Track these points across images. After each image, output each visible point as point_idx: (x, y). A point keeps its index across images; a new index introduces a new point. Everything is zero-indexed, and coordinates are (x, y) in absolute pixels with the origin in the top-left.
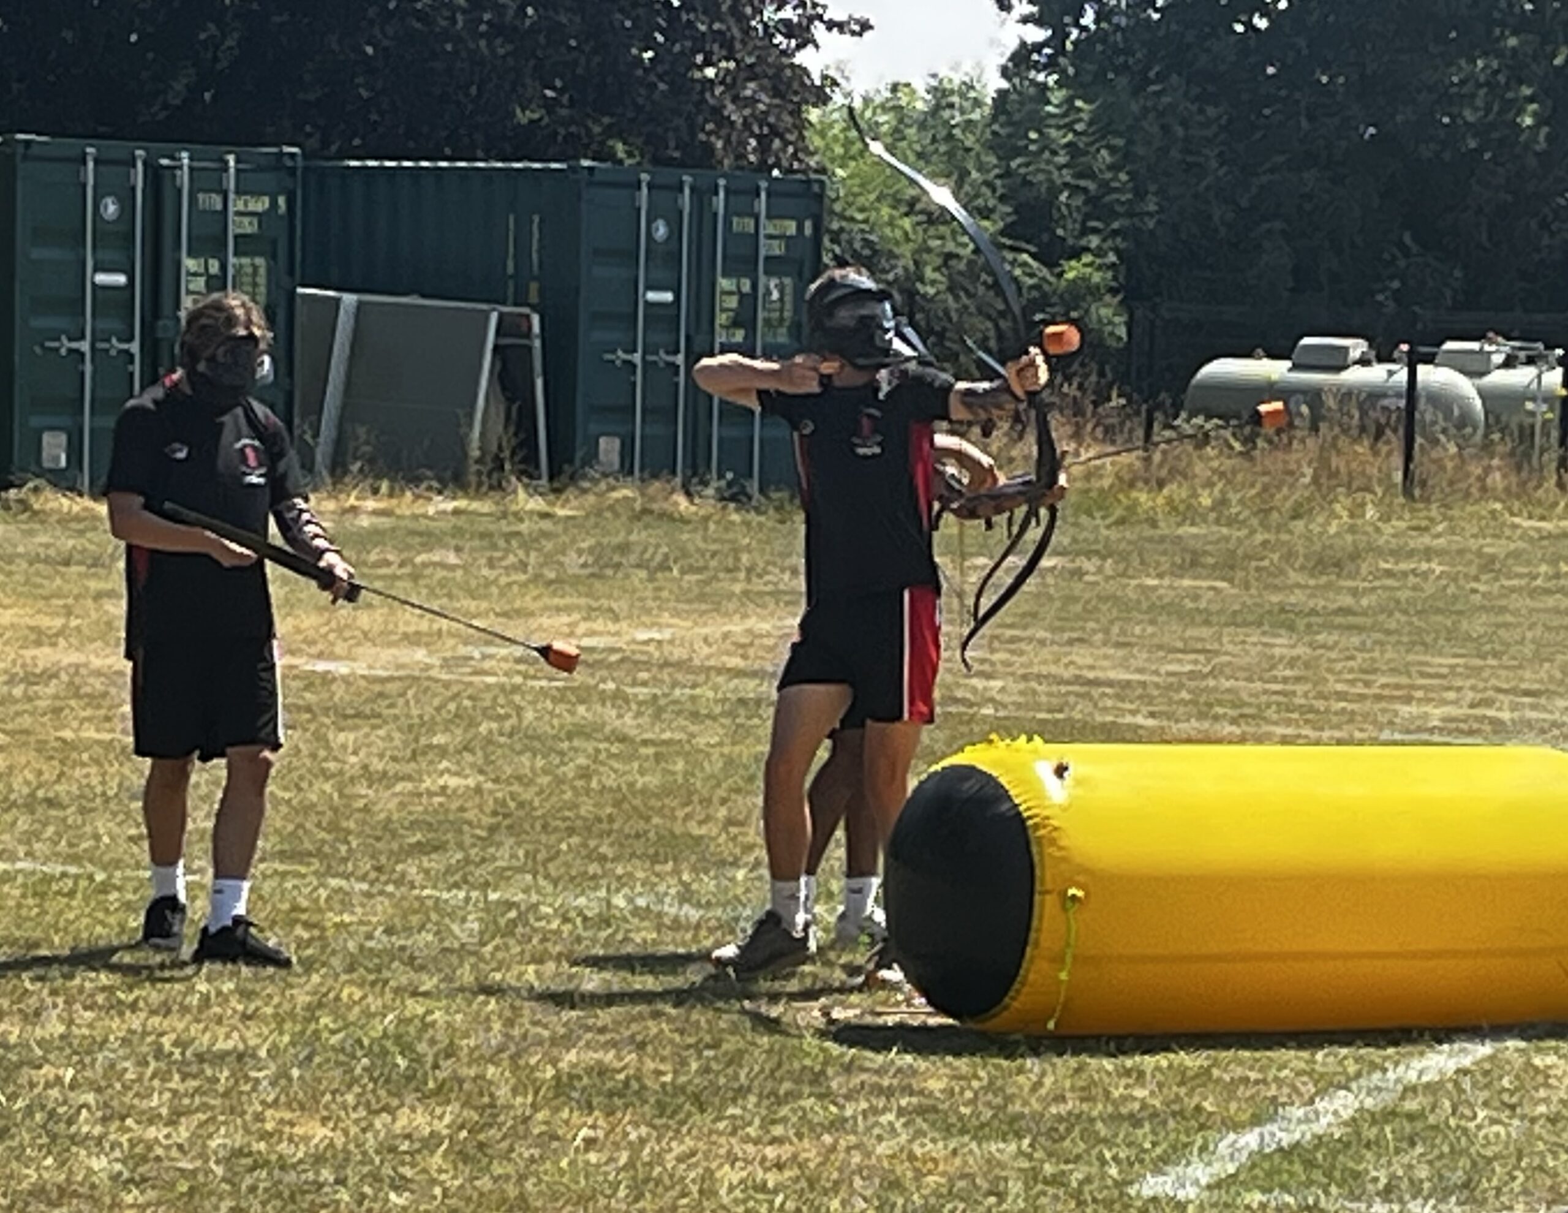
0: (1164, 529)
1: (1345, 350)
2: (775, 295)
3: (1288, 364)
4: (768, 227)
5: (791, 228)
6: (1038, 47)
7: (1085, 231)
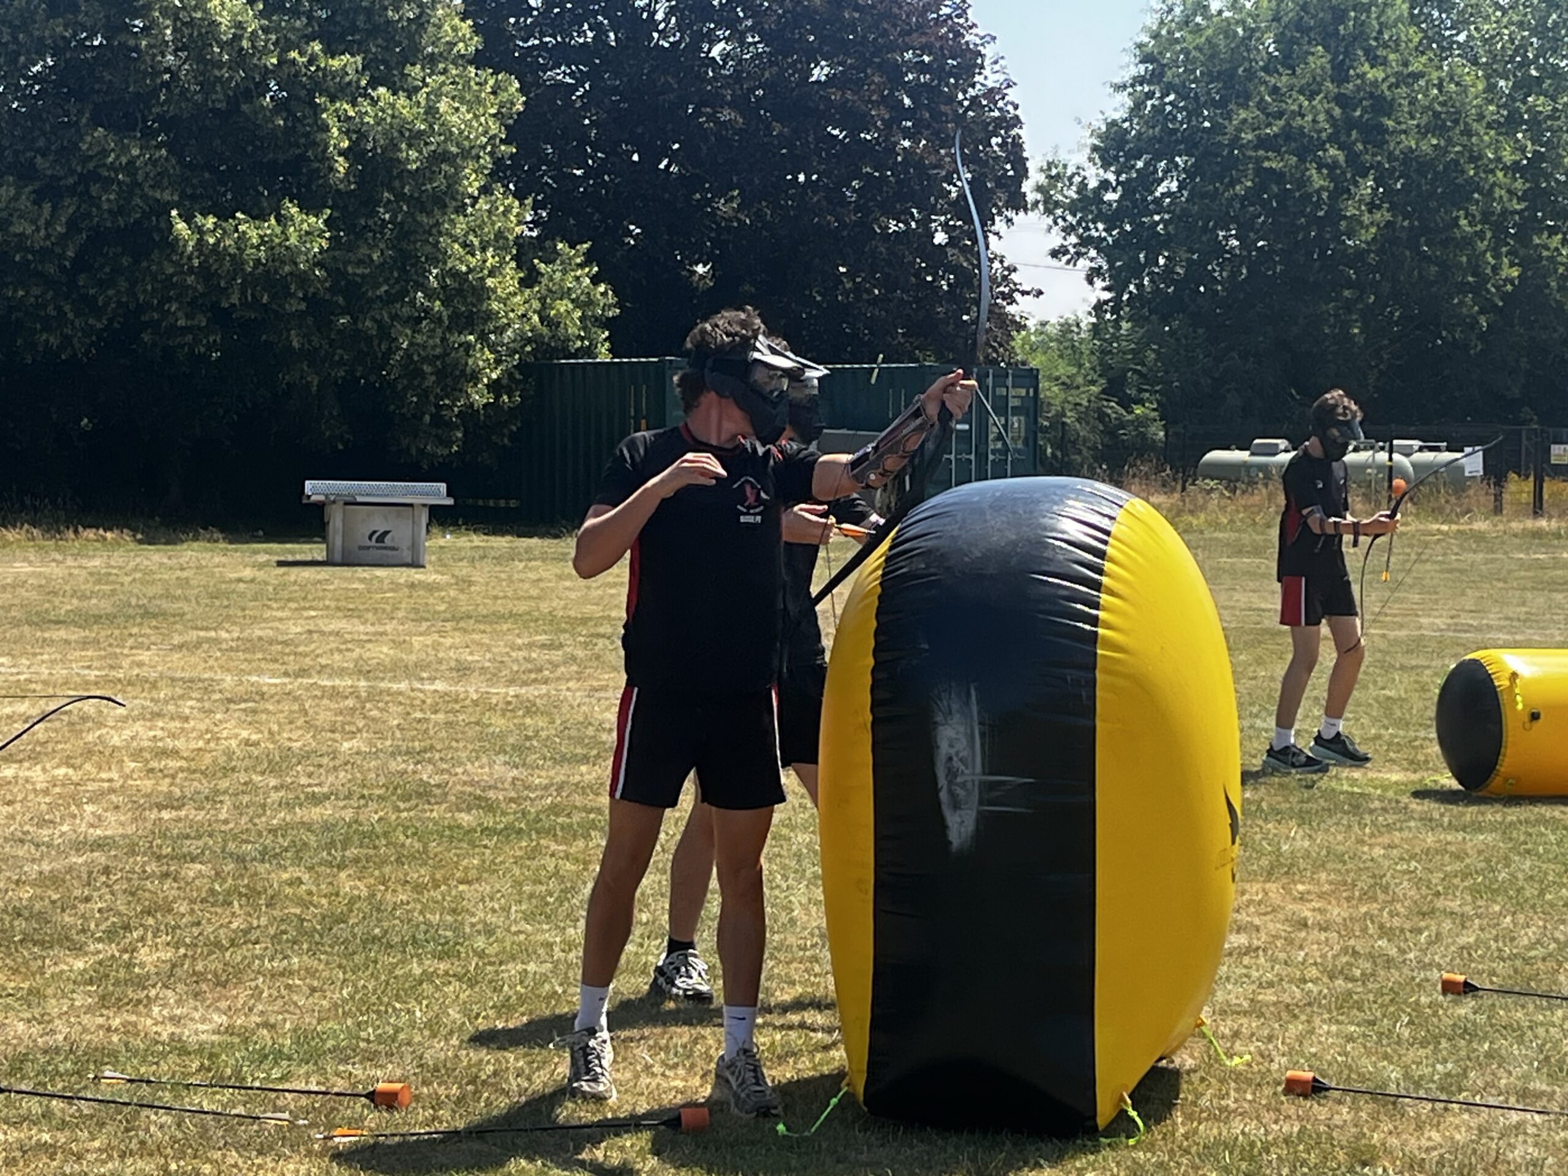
0: (1207, 535)
1: (1277, 445)
2: (1016, 425)
3: (1248, 453)
4: (1012, 392)
5: (1023, 392)
6: (1106, 302)
7: (1141, 391)
